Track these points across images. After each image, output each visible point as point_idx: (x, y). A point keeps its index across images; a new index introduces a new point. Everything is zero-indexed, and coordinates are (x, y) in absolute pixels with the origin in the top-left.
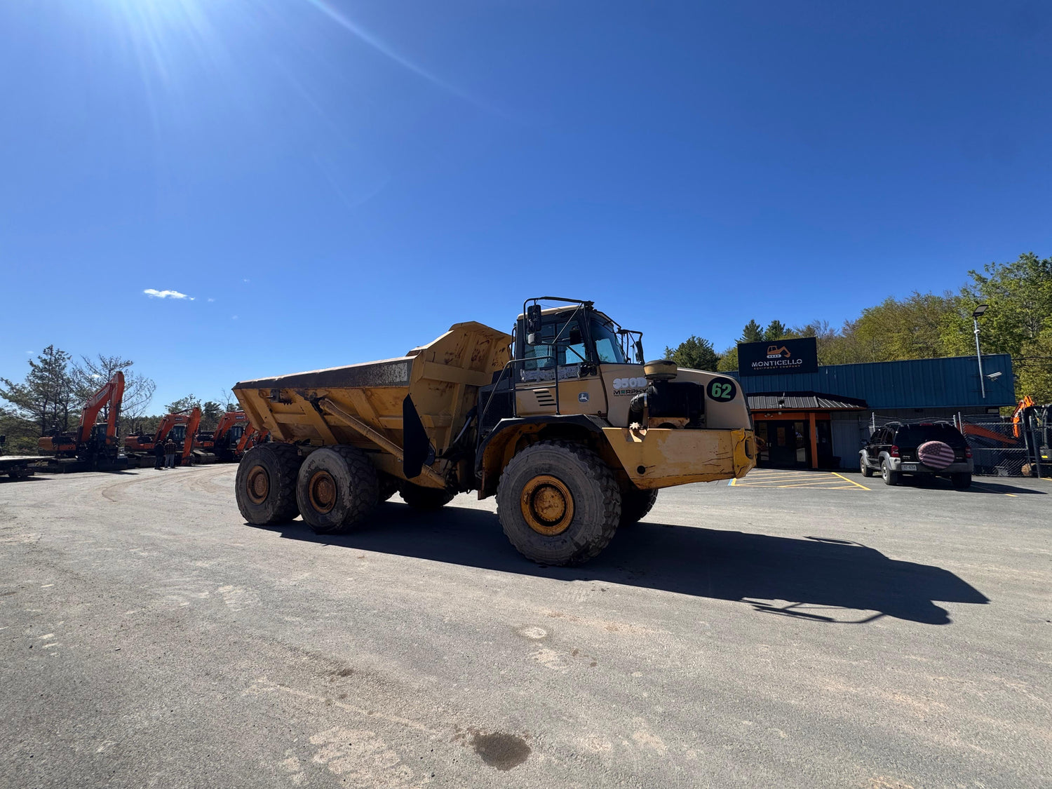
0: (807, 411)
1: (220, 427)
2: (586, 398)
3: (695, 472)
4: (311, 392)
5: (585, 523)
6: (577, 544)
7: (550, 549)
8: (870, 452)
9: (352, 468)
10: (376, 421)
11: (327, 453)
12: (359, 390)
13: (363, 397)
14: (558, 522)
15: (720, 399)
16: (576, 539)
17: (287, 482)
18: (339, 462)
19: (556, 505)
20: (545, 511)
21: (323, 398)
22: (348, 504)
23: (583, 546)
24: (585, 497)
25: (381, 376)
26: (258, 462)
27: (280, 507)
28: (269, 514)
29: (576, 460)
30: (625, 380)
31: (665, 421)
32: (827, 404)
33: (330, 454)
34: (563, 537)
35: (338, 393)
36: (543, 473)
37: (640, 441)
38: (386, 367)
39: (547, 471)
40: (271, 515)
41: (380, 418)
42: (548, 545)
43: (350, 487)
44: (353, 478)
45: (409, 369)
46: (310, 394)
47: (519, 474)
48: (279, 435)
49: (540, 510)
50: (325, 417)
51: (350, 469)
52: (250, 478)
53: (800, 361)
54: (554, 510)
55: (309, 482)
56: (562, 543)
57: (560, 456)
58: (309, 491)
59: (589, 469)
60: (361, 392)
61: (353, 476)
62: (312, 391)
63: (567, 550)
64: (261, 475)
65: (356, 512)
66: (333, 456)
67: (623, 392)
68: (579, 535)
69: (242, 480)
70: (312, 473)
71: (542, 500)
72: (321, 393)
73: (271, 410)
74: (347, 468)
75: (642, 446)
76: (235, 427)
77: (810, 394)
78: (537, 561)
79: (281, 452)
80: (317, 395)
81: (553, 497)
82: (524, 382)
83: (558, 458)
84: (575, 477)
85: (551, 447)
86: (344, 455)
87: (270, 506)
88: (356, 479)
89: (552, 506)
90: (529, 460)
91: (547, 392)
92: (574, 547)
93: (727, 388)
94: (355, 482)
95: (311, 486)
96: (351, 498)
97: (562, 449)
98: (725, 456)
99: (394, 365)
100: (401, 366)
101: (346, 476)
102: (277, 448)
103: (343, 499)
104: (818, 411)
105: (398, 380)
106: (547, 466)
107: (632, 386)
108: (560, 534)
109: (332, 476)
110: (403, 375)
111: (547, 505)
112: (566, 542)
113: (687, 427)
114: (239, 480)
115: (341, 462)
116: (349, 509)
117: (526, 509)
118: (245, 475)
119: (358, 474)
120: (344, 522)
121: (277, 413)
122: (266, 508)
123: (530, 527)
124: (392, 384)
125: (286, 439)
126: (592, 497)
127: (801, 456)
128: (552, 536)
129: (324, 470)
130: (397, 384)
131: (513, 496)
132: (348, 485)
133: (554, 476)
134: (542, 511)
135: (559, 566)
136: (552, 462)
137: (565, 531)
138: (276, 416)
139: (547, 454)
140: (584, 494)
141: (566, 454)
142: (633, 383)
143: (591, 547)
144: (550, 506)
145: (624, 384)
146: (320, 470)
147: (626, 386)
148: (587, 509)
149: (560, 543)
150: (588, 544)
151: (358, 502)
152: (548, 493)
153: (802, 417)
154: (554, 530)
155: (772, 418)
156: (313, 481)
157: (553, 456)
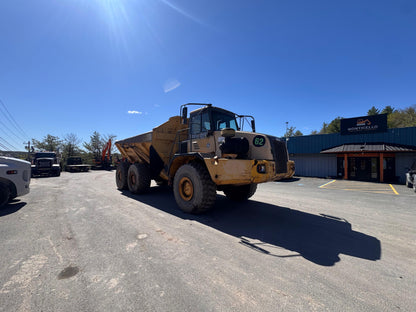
0: (379, 152)
2: (209, 146)
4: (130, 144)
8: (411, 174)
13: (142, 146)
15: (259, 146)
21: (134, 147)
25: (145, 138)
31: (228, 156)
32: (390, 149)
35: (137, 145)
36: (185, 176)
44: (140, 175)
47: (179, 176)
48: (130, 160)
51: (139, 172)
52: (119, 174)
53: (376, 127)
58: (130, 179)
59: (199, 175)
66: (135, 167)
68: (194, 202)
70: (131, 173)
71: (186, 187)
72: (133, 145)
73: (125, 151)
75: (217, 166)
77: (381, 144)
89: (188, 190)
90: (182, 171)
91: (197, 143)
92: (193, 206)
98: (247, 172)
100: (150, 134)
101: (137, 174)
104: (385, 152)
105: (149, 140)
108: (189, 201)
113: (237, 158)
117: (180, 190)
123: (181, 197)
126: (199, 187)
127: (374, 176)
131: (177, 185)
132: (138, 177)
133: (188, 178)
134: (185, 191)
136: (188, 172)
137: (191, 199)
138: (127, 153)
140: (196, 185)
148: (197, 192)
150: (197, 205)
152: (187, 184)
153: (376, 155)
155: (358, 155)
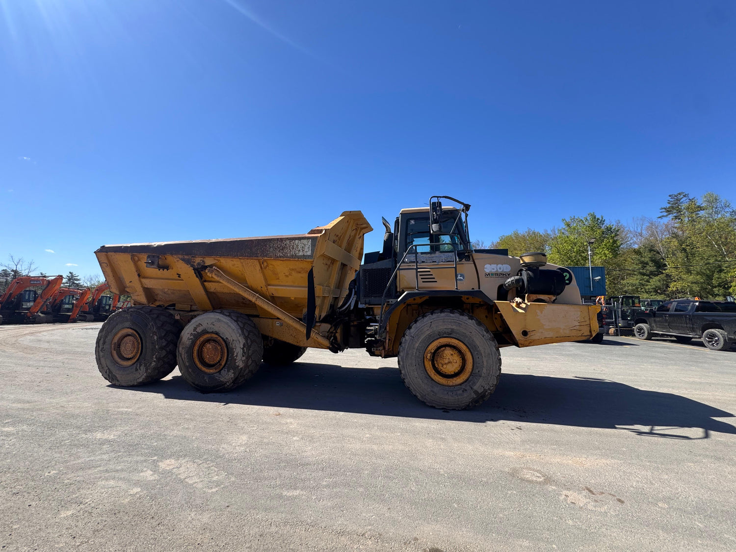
1: (10, 290)
2: (462, 278)
3: (564, 335)
4: (198, 260)
5: (483, 375)
6: (476, 392)
7: (452, 396)
9: (245, 330)
10: (264, 289)
11: (218, 317)
12: (255, 261)
13: (258, 267)
14: (456, 375)
16: (475, 388)
17: (164, 344)
18: (232, 325)
19: (455, 361)
20: (445, 366)
21: (211, 266)
22: (240, 363)
23: (481, 394)
24: (483, 354)
25: (282, 249)
26: (127, 324)
27: (155, 369)
28: (141, 375)
29: (474, 325)
30: (494, 266)
31: (538, 298)
33: (220, 318)
34: (463, 386)
35: (229, 263)
36: (445, 335)
37: (523, 312)
38: (288, 242)
39: (449, 335)
40: (143, 377)
41: (269, 287)
42: (450, 393)
43: (243, 349)
44: (247, 341)
45: (313, 245)
46: (197, 262)
47: (423, 337)
48: (143, 299)
49: (440, 365)
50: (205, 283)
51: (243, 332)
52: (116, 340)
54: (453, 366)
55: (193, 343)
56: (463, 391)
57: (460, 322)
58: (193, 353)
59: (485, 333)
60: (256, 263)
61: (246, 338)
62: (200, 259)
63: (467, 397)
64: (129, 337)
65: (247, 371)
66: (225, 320)
67: (492, 274)
68: (478, 384)
69: (104, 343)
70: (197, 336)
71: (442, 357)
72: (209, 261)
73: (139, 275)
74: (240, 331)
75: (526, 315)
76: (27, 291)
78: (437, 407)
79: (155, 316)
80: (204, 263)
81: (452, 355)
82: (407, 263)
83: (459, 323)
84: (475, 339)
85: (452, 315)
86: (235, 319)
87: (142, 368)
88: (249, 341)
89: (450, 362)
90: (433, 325)
91: (429, 272)
92: (473, 394)
93: (566, 275)
94: (248, 344)
95: (196, 348)
96: (244, 358)
97: (461, 317)
98: (584, 324)
99: (297, 241)
100: (305, 241)
101: (240, 338)
102: (150, 311)
103: (236, 359)
105: (301, 254)
106: (450, 330)
107: (500, 271)
108: (461, 384)
109: (222, 338)
110: (306, 249)
111: (447, 361)
112: (466, 390)
113: (554, 302)
114: (101, 342)
115: (233, 325)
116: (242, 368)
117: (428, 365)
118: (109, 337)
119: (249, 336)
120: (235, 381)
121: (145, 277)
122: (137, 370)
123: (432, 380)
124: (294, 257)
125: (149, 303)
126: (489, 354)
128: (453, 386)
129: (212, 333)
130: (299, 257)
131: (417, 355)
132: (242, 347)
133: (455, 338)
134: (442, 367)
135: (459, 410)
136: (454, 327)
137: (465, 381)
138: (144, 280)
139: (450, 320)
140: (482, 352)
141: (466, 321)
142: (500, 269)
143: (487, 393)
144: (449, 362)
145: (493, 269)
146: (208, 333)
147: (495, 270)
148: (485, 363)
149: (460, 392)
150: (485, 391)
151: (250, 362)
152: (448, 352)
154: (454, 382)
156: (198, 343)
157: (456, 322)
